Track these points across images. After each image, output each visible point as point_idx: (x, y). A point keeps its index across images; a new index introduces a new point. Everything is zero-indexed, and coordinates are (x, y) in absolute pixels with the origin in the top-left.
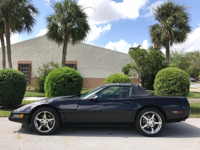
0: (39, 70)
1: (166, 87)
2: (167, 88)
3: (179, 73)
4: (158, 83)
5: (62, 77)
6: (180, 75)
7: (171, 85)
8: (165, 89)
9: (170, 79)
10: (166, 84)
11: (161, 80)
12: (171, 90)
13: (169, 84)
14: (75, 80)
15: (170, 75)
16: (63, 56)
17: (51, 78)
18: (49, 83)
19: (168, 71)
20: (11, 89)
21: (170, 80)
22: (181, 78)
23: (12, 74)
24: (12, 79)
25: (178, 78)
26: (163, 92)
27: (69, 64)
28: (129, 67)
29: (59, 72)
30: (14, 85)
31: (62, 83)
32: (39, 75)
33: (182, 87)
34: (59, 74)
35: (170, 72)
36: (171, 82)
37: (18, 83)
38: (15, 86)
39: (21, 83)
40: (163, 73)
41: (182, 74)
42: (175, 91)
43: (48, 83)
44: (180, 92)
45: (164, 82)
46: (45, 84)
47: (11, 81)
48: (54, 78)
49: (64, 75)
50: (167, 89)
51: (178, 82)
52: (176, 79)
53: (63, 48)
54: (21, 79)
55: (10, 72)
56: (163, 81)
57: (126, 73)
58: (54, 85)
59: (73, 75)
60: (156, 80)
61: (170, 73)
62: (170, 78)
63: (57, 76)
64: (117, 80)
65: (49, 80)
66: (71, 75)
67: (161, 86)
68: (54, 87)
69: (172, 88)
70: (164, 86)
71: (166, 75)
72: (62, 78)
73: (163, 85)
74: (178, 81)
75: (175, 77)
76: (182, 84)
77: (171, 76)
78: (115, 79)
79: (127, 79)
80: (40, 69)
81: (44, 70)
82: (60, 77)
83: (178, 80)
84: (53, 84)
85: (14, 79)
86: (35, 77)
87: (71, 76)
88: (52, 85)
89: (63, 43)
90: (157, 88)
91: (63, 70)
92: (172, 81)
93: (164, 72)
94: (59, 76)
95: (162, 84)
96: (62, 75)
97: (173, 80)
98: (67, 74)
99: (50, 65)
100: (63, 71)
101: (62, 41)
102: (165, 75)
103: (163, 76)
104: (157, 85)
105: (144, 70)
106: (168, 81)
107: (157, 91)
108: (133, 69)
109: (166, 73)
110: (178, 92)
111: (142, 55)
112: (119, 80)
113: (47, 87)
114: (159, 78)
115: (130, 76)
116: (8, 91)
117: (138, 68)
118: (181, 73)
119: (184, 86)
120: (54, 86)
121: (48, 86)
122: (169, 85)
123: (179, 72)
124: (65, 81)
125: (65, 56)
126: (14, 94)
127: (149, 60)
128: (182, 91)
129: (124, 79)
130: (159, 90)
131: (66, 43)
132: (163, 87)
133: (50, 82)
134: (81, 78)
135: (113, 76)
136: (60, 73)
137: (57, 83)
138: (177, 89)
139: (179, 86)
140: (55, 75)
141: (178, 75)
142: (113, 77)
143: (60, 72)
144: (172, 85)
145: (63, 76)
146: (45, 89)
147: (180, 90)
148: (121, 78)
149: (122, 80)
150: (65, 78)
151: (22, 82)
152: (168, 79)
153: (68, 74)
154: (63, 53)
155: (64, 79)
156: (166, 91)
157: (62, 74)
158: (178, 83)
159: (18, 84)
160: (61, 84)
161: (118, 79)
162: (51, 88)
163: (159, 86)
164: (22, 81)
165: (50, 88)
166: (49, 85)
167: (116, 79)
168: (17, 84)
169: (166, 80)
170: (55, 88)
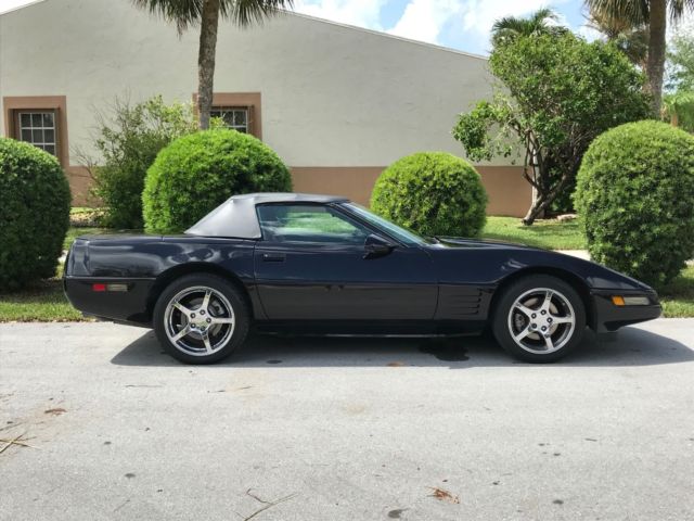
0: (103, 138)
1: (619, 200)
2: (622, 204)
3: (671, 146)
4: (587, 187)
5: (211, 170)
6: (673, 154)
7: (635, 193)
8: (612, 210)
9: (633, 169)
10: (618, 190)
11: (599, 175)
12: (635, 211)
13: (630, 189)
14: (262, 181)
15: (636, 156)
16: (202, 74)
17: (167, 175)
18: (163, 195)
19: (630, 140)
20: (17, 218)
21: (633, 175)
22: (677, 165)
23: (17, 161)
24: (17, 182)
25: (664, 168)
26: (607, 221)
27: (224, 107)
28: (487, 116)
29: (197, 150)
30: (28, 202)
31: (212, 195)
32: (105, 160)
33: (679, 199)
34: (197, 159)
35: (636, 140)
36: (636, 183)
37: (41, 195)
38: (29, 206)
39: (54, 196)
40: (610, 144)
41: (684, 150)
42: (649, 218)
43: (157, 193)
44: (670, 221)
45: (609, 182)
46: (145, 197)
47: (15, 188)
48: (179, 173)
49: (217, 163)
50: (622, 210)
51: (665, 181)
52: (658, 168)
53: (201, 38)
54: (48, 181)
55: (6, 152)
56: (608, 177)
57: (473, 141)
58: (180, 200)
59: (253, 163)
60: (584, 174)
61: (638, 147)
62: (634, 165)
63: (191, 167)
64: (425, 179)
65: (160, 182)
66: (245, 162)
67: (600, 196)
68: (184, 210)
69: (640, 206)
70: (610, 198)
71: (622, 154)
72: (210, 175)
73: (606, 196)
74: (663, 178)
75: (654, 162)
76: (678, 188)
77: (639, 159)
78: (417, 175)
79: (465, 173)
80: (106, 131)
81: (123, 137)
82: (203, 170)
83: (664, 173)
84: (177, 196)
85: (25, 178)
86: (86, 165)
87: (244, 168)
88: (173, 201)
89: (199, 16)
90: (585, 204)
91: (212, 140)
92: (642, 176)
93: (614, 143)
94: (200, 165)
95: (603, 191)
96: (209, 164)
97: (645, 173)
98: (228, 157)
99: (146, 111)
100: (212, 144)
101: (192, 10)
102: (616, 155)
103: (607, 159)
104: (586, 193)
105: (546, 129)
106: (626, 180)
107: (584, 219)
108: (502, 123)
109: (622, 147)
110: (663, 220)
111: (542, 65)
112: (431, 178)
113: (154, 208)
114: (594, 168)
115: (489, 157)
116: (8, 226)
117: (522, 121)
118: (680, 144)
119: (686, 195)
120: (182, 205)
121: (159, 207)
122: (627, 195)
123: (672, 142)
124: (222, 188)
125: (212, 76)
126: (30, 236)
127: (568, 86)
128: (679, 216)
129: (451, 173)
130: (590, 212)
131: (211, 16)
132: (607, 201)
133: (166, 190)
134: (282, 174)
135: (411, 163)
136: (203, 154)
137: (192, 193)
138: (660, 210)
139: (667, 198)
140: (184, 163)
141: (667, 152)
142: (411, 167)
143: (200, 151)
144: (640, 193)
145: (215, 168)
146: (145, 216)
147: (669, 215)
148: (439, 168)
149: (443, 176)
150: (221, 174)
151: (54, 190)
152: (625, 169)
153: (231, 156)
154: (200, 62)
155: (220, 178)
156: (615, 216)
157: (210, 160)
158: (664, 186)
159: (41, 201)
160: (208, 197)
161: (428, 173)
162: (171, 213)
163: (591, 200)
164: (55, 186)
165: (167, 214)
166: (162, 203)
167: (421, 176)
168: (39, 198)
169: (619, 174)
170: (185, 214)
